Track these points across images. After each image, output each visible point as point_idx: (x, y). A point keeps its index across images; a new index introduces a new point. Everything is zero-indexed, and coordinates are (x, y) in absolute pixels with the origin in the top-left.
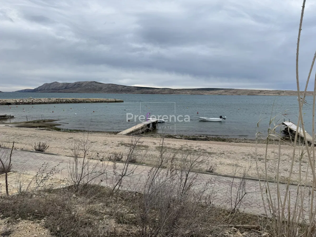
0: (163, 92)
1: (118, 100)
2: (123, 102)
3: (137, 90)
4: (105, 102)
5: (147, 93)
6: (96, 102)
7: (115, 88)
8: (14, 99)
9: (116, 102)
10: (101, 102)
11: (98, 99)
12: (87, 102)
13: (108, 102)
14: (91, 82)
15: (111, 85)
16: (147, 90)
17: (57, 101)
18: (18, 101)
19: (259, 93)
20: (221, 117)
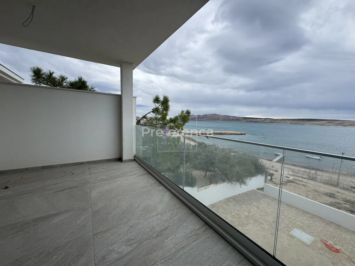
5: (251, 122)
14: (213, 114)
15: (225, 116)
16: (252, 120)
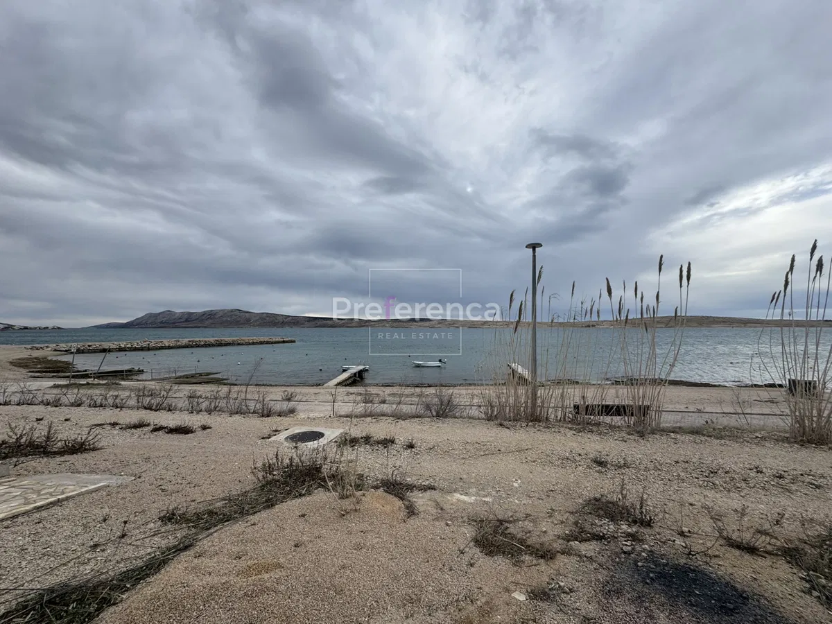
0: (349, 325)
1: (287, 339)
2: (294, 342)
3: (309, 321)
4: (268, 343)
6: (253, 343)
7: (271, 319)
8: (115, 343)
9: (284, 342)
10: (262, 343)
11: (256, 339)
12: (239, 344)
13: (272, 343)
14: (232, 311)
15: (265, 315)
17: (191, 343)
18: (123, 346)
19: (483, 325)
20: (440, 361)
